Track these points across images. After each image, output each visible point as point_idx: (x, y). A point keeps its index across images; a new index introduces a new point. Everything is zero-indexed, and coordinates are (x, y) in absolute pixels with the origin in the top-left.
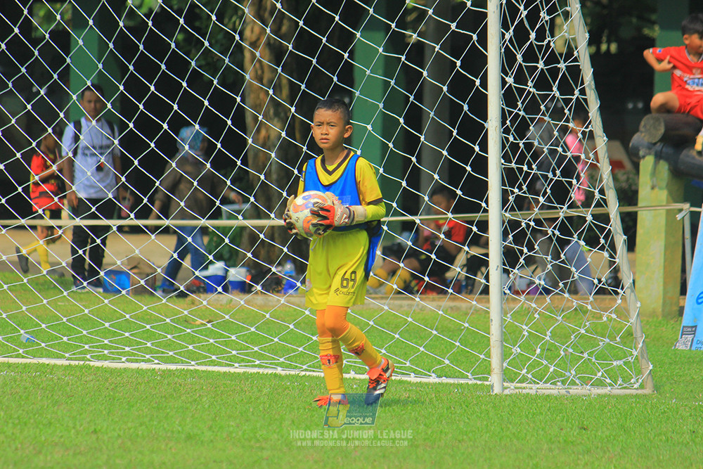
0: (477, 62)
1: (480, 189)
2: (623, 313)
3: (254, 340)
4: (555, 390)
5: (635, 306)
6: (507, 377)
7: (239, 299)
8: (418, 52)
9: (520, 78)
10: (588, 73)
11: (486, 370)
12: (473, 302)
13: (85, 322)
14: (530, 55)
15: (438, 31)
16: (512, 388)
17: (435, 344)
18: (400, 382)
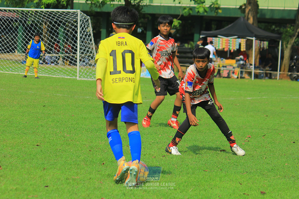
0: (76, 32)
1: (76, 50)
3: (43, 71)
4: (86, 79)
6: (79, 77)
7: (42, 65)
8: (68, 31)
9: (83, 35)
10: (92, 35)
11: (76, 76)
12: (75, 66)
13: (19, 68)
14: (84, 32)
15: (71, 28)
16: (80, 79)
17: (69, 72)
18: (64, 78)
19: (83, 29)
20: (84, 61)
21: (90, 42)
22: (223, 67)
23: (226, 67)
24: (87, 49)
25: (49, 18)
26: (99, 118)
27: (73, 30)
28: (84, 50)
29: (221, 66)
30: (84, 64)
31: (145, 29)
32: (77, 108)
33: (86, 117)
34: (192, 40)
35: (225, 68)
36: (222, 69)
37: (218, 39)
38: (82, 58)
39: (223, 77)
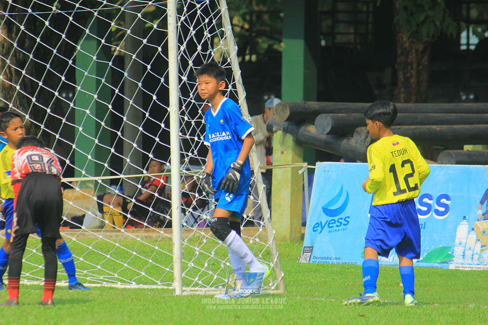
0: (161, 66)
1: (164, 154)
2: (264, 238)
4: (218, 292)
5: (272, 233)
6: (185, 283)
8: (120, 61)
9: (191, 77)
10: (237, 73)
11: (170, 278)
12: (162, 231)
14: (198, 61)
15: (134, 45)
16: (188, 290)
17: (135, 262)
18: (111, 288)
19: (191, 47)
27: (147, 54)
38: (193, 187)
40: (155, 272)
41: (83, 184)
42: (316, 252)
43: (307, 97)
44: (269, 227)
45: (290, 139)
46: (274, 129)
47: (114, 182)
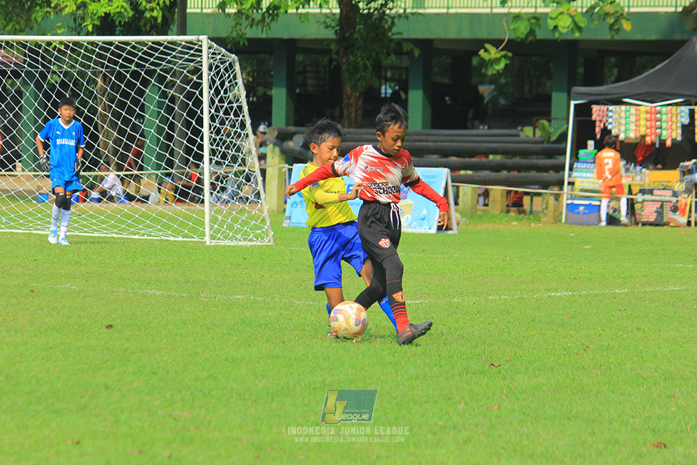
0: (198, 103)
1: (200, 157)
2: (261, 211)
3: (103, 222)
4: (234, 243)
5: (266, 208)
6: (212, 238)
7: (97, 205)
8: (173, 100)
9: (217, 110)
10: (245, 108)
11: (203, 235)
13: (30, 214)
14: (221, 101)
15: (182, 90)
16: (214, 242)
17: (181, 224)
18: (166, 240)
19: (217, 92)
20: (223, 189)
21: (239, 130)
22: (643, 191)
23: (651, 192)
24: (232, 152)
25: (116, 63)
26: (278, 357)
27: (189, 96)
28: (224, 156)
29: (635, 189)
30: (225, 196)
31: (405, 87)
32: (208, 329)
33: (238, 356)
34: (547, 114)
35: (647, 197)
36: (639, 198)
37: (623, 107)
38: (217, 179)
39: (644, 224)
40: (193, 230)
41: (149, 176)
42: (293, 220)
43: (288, 124)
44: (264, 204)
45: (277, 149)
46: (268, 143)
47: (168, 175)
